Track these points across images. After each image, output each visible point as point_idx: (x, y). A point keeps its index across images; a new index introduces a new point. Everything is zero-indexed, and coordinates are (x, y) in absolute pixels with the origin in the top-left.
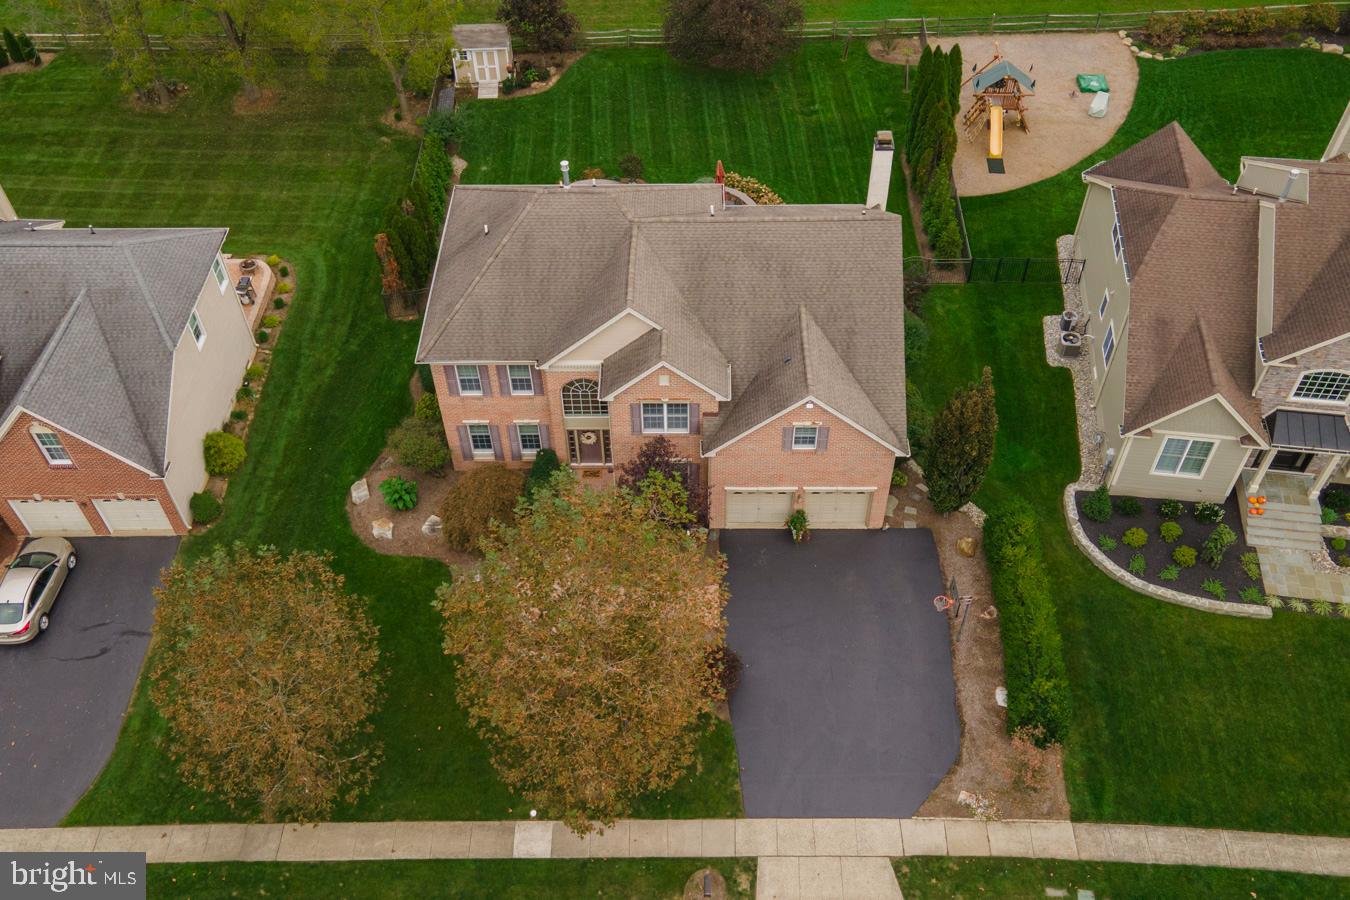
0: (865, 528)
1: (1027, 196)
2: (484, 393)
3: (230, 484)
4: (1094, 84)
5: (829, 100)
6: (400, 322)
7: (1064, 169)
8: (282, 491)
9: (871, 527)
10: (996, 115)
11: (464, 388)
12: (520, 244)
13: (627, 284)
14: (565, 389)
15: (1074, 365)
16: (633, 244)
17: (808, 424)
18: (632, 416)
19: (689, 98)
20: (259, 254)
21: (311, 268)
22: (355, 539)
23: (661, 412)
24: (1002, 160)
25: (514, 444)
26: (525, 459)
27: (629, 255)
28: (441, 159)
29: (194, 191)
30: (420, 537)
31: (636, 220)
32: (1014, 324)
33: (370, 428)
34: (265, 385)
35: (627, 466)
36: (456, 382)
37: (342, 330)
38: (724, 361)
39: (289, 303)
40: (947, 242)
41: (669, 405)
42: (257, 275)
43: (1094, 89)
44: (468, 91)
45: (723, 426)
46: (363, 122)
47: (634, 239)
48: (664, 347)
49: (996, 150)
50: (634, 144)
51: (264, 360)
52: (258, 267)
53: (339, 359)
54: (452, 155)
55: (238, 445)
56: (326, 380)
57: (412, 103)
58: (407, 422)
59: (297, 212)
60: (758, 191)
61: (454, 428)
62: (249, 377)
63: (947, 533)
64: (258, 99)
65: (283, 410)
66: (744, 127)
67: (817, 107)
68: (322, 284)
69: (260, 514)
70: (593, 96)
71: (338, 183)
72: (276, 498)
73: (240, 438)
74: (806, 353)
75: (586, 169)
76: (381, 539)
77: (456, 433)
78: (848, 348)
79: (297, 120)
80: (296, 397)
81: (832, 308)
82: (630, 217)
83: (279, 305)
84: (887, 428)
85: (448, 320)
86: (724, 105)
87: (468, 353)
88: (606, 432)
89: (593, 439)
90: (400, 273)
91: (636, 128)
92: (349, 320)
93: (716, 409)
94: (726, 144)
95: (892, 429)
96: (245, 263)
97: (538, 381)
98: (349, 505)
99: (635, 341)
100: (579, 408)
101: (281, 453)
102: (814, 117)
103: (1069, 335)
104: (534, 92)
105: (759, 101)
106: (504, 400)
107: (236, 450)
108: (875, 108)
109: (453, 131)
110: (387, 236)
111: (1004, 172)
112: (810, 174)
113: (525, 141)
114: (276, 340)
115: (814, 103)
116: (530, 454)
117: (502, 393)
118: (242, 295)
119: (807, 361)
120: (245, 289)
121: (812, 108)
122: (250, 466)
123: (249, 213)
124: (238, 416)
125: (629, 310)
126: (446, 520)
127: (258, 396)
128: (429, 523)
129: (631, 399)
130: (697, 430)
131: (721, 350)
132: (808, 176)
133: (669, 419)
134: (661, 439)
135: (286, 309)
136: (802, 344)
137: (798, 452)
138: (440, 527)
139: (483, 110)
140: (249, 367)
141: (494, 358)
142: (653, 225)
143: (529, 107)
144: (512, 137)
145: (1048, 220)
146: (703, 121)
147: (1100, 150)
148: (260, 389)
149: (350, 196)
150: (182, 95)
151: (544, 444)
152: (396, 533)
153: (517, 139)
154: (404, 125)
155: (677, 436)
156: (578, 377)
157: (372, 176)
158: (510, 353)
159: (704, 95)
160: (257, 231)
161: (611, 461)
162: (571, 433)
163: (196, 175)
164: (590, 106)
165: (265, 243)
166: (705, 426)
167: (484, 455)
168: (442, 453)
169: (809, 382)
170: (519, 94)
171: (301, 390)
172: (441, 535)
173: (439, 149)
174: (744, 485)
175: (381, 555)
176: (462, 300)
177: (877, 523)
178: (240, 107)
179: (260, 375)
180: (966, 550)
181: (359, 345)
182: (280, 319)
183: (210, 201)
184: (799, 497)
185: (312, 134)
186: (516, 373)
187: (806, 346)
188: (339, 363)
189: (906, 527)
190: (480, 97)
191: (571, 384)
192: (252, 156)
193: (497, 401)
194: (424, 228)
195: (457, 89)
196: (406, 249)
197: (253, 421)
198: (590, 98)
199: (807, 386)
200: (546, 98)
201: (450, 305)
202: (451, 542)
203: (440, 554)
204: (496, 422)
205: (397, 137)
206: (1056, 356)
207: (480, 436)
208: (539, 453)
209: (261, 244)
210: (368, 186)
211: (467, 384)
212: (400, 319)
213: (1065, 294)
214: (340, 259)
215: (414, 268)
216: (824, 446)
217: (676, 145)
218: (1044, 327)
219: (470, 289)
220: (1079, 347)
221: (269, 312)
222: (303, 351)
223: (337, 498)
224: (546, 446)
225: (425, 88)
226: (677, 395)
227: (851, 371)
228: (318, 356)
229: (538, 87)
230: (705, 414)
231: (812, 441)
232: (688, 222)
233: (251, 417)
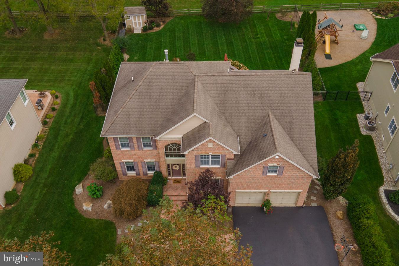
0: (295, 206)
1: (342, 67)
2: (131, 149)
3: (25, 186)
4: (361, 27)
5: (263, 33)
6: (100, 116)
7: (354, 58)
8: (47, 189)
9: (297, 206)
10: (327, 38)
11: (122, 146)
12: (147, 85)
13: (194, 103)
14: (166, 147)
15: (373, 134)
16: (196, 85)
17: (275, 164)
18: (196, 160)
19: (211, 33)
20: (48, 90)
21: (67, 95)
22: (76, 211)
23: (208, 158)
24: (330, 54)
25: (144, 169)
26: (149, 175)
27: (194, 89)
28: (119, 54)
29: (25, 66)
30: (103, 210)
31: (197, 75)
32: (345, 117)
33: (86, 161)
34: (45, 143)
35: (193, 182)
36: (119, 144)
37: (77, 120)
38: (236, 135)
39: (58, 109)
40: (316, 85)
41: (212, 155)
42: (45, 98)
43: (361, 29)
44: (131, 31)
45: (236, 164)
46: (91, 41)
47: (196, 83)
48: (211, 131)
49: (328, 51)
50: (192, 49)
51: (45, 132)
52: (46, 95)
53: (75, 131)
54: (124, 53)
55: (29, 169)
56: (69, 140)
57: (110, 35)
58: (99, 160)
59: (64, 74)
60: (239, 66)
61: (118, 163)
62: (38, 140)
63: (330, 208)
64: (53, 33)
65: (51, 153)
66: (233, 43)
67: (259, 36)
68: (71, 101)
69: (36, 199)
70: (176, 32)
71: (80, 64)
72: (44, 192)
73: (31, 165)
74: (274, 133)
75: (174, 58)
76: (87, 211)
77: (120, 165)
78: (290, 130)
79: (67, 41)
80: (56, 147)
81: (282, 112)
82: (194, 73)
83: (53, 109)
84: (309, 166)
85: (115, 118)
86: (225, 35)
87: (124, 132)
88: (183, 165)
89: (178, 168)
90: (100, 97)
91: (192, 44)
92: (80, 116)
93: (233, 157)
94: (226, 49)
95: (311, 166)
96: (41, 93)
97: (154, 144)
98: (74, 194)
99: (197, 127)
100: (172, 155)
101: (48, 172)
102: (258, 39)
103: (370, 122)
104: (155, 31)
105: (237, 34)
106: (140, 152)
107: (29, 171)
108: (280, 36)
109: (124, 44)
110: (95, 83)
111: (332, 59)
112: (258, 60)
113: (151, 48)
114: (51, 124)
115: (258, 35)
116: (151, 173)
117: (139, 149)
118: (38, 106)
119: (275, 137)
120: (39, 103)
121: (257, 36)
122: (34, 177)
123: (46, 74)
124: (31, 156)
125: (195, 114)
126: (114, 204)
127: (41, 147)
128: (107, 204)
129: (195, 153)
130: (224, 166)
131: (234, 131)
132: (257, 60)
133: (211, 161)
134: (208, 170)
135: (56, 111)
136: (271, 129)
137: (269, 176)
138: (112, 206)
139: (136, 37)
140: (38, 135)
141: (135, 134)
142: (204, 77)
143: (153, 36)
144: (146, 47)
145: (352, 77)
146: (217, 41)
147: (367, 51)
148: (42, 144)
149: (85, 68)
150: (25, 32)
151: (157, 169)
152: (93, 208)
153: (148, 47)
154: (106, 43)
155: (215, 168)
156: (171, 142)
157: (94, 61)
158: (142, 132)
159: (217, 32)
160: (48, 81)
161: (185, 176)
162: (168, 165)
163: (27, 61)
164: (175, 36)
165: (50, 86)
166: (228, 165)
167: (131, 174)
168: (113, 174)
169: (277, 146)
170: (149, 32)
171: (59, 144)
172: (112, 210)
173: (119, 51)
174: (244, 189)
175: (87, 218)
176: (121, 109)
177: (300, 204)
178: (46, 36)
179: (43, 138)
180: (340, 217)
181: (83, 126)
182: (53, 115)
183: (31, 70)
184: (268, 194)
185: (72, 46)
186: (145, 140)
187: (273, 130)
188: (75, 133)
189: (312, 206)
190: (135, 33)
191: (169, 145)
192: (49, 54)
193: (137, 152)
194: (111, 80)
195: (126, 30)
196: (102, 87)
197: (38, 158)
198: (175, 33)
199: (276, 148)
200: (159, 33)
201: (116, 112)
202: (116, 214)
203: (111, 218)
204: (136, 161)
205: (104, 47)
206: (365, 130)
207: (130, 166)
208: (155, 173)
209: (49, 86)
210: (92, 65)
211: (123, 145)
212: (100, 115)
213: (364, 105)
214: (79, 92)
215: (106, 95)
216: (281, 173)
217: (207, 50)
218: (358, 119)
219: (125, 104)
220: (375, 127)
221: (49, 113)
222: (61, 128)
223: (70, 191)
224: (158, 170)
225: (114, 29)
226: (216, 151)
227: (292, 140)
228: (67, 130)
229: (156, 29)
230: (228, 159)
231: (276, 171)
232: (219, 76)
233: (37, 156)
